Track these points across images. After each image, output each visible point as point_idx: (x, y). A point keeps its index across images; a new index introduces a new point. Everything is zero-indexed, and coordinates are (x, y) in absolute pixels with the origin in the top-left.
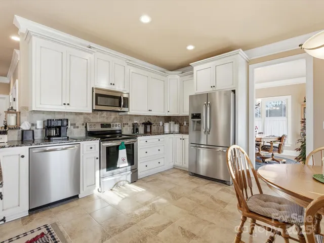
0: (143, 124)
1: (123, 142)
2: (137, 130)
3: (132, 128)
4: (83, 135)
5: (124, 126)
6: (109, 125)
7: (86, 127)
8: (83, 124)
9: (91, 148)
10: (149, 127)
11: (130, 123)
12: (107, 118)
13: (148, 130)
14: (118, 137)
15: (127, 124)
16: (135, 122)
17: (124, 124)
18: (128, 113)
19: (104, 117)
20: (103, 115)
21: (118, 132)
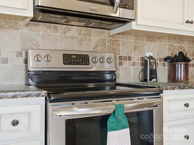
0: (166, 59)
1: (121, 106)
2: (154, 73)
3: (140, 68)
4: (20, 81)
5: (121, 64)
6: (84, 59)
7: (26, 61)
8: (19, 54)
9: (15, 123)
10: (180, 67)
11: (136, 58)
12: (80, 41)
13: (180, 74)
14: (107, 91)
15: (130, 58)
16: (148, 54)
17: (120, 58)
18: (134, 26)
19: (73, 38)
20: (70, 34)
21: (108, 77)
